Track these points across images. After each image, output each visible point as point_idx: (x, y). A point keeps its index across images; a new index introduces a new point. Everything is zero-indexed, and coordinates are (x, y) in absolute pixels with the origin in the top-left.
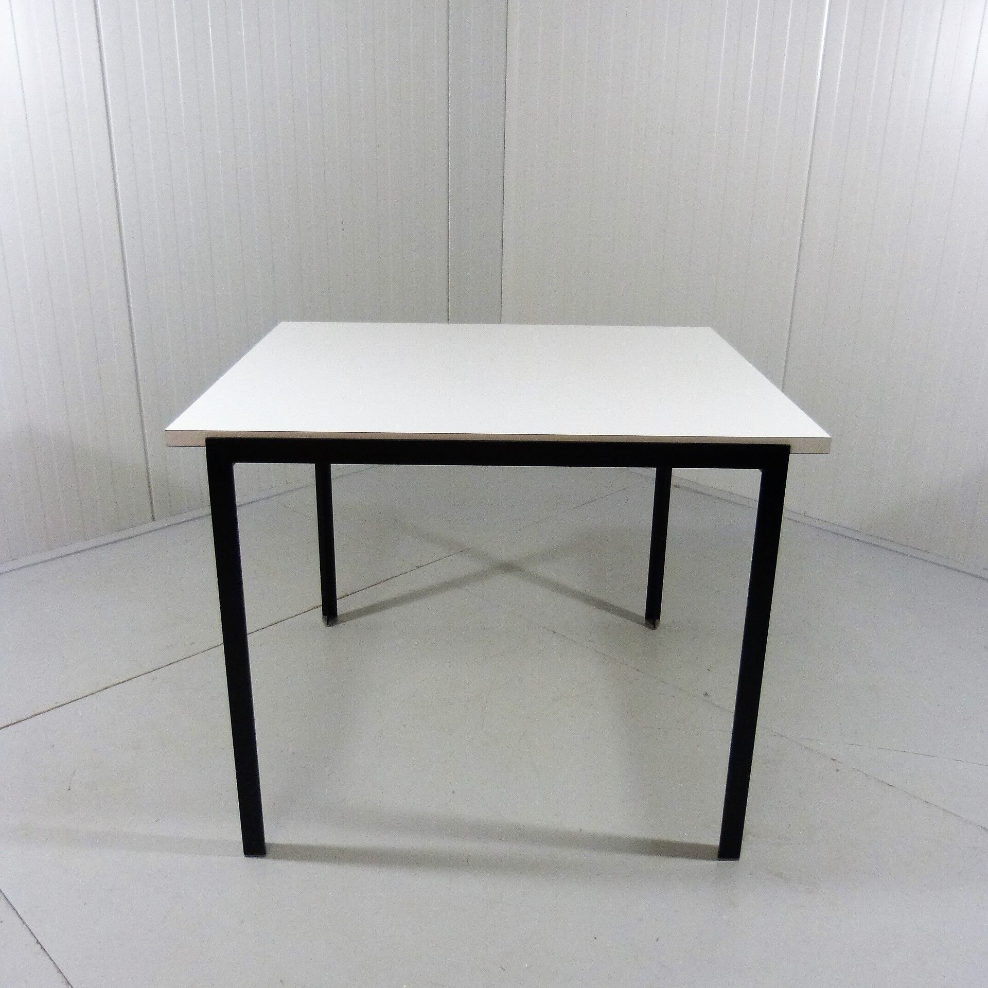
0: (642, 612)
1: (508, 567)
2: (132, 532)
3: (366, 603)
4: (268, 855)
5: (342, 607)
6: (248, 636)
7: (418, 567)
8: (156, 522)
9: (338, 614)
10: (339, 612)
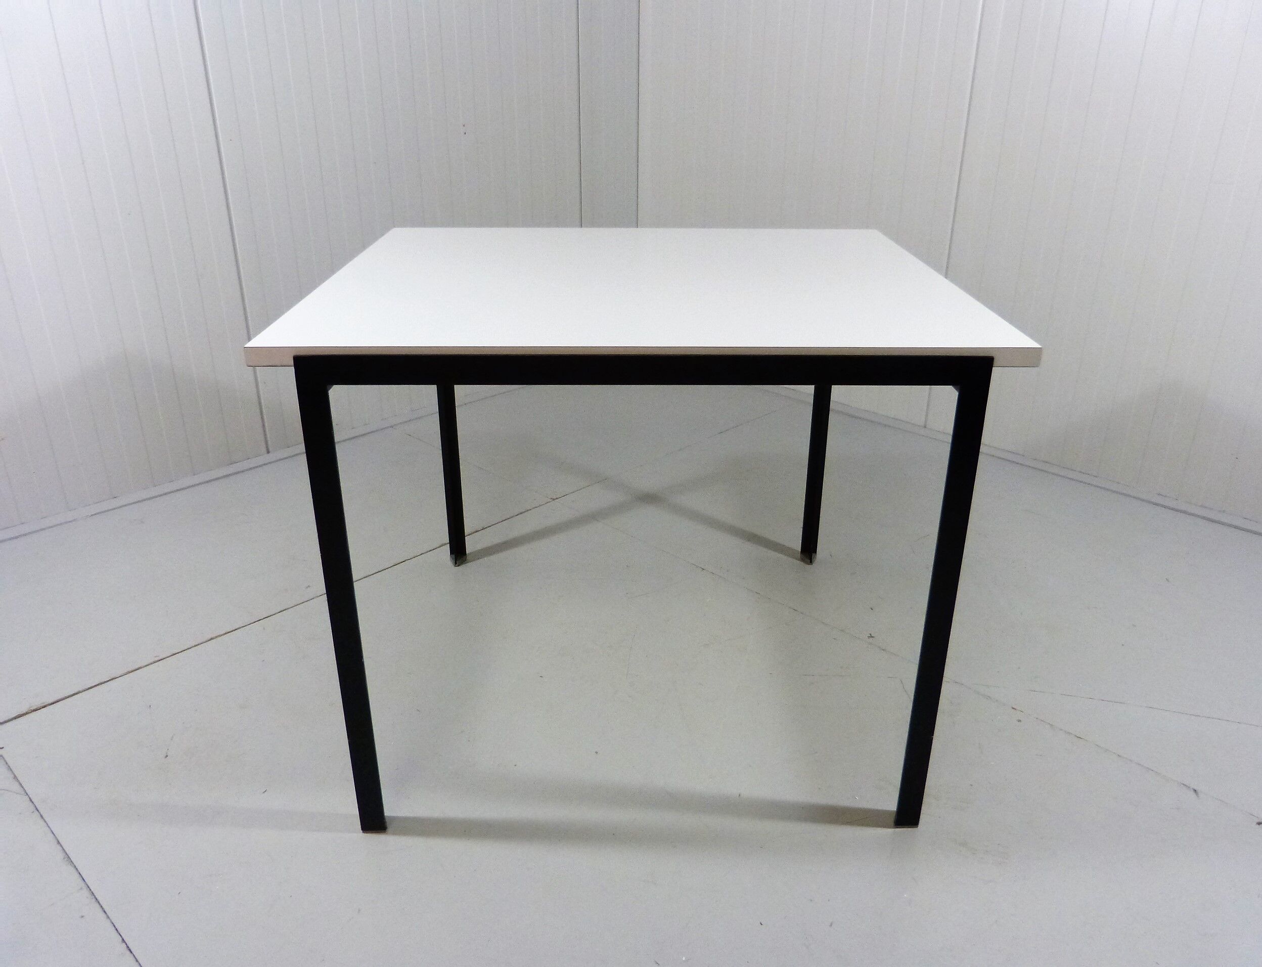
0: (797, 545)
1: (649, 498)
2: (246, 465)
3: (497, 540)
4: (389, 830)
5: (471, 544)
7: (554, 499)
8: (271, 455)
9: (467, 552)
10: (469, 549)
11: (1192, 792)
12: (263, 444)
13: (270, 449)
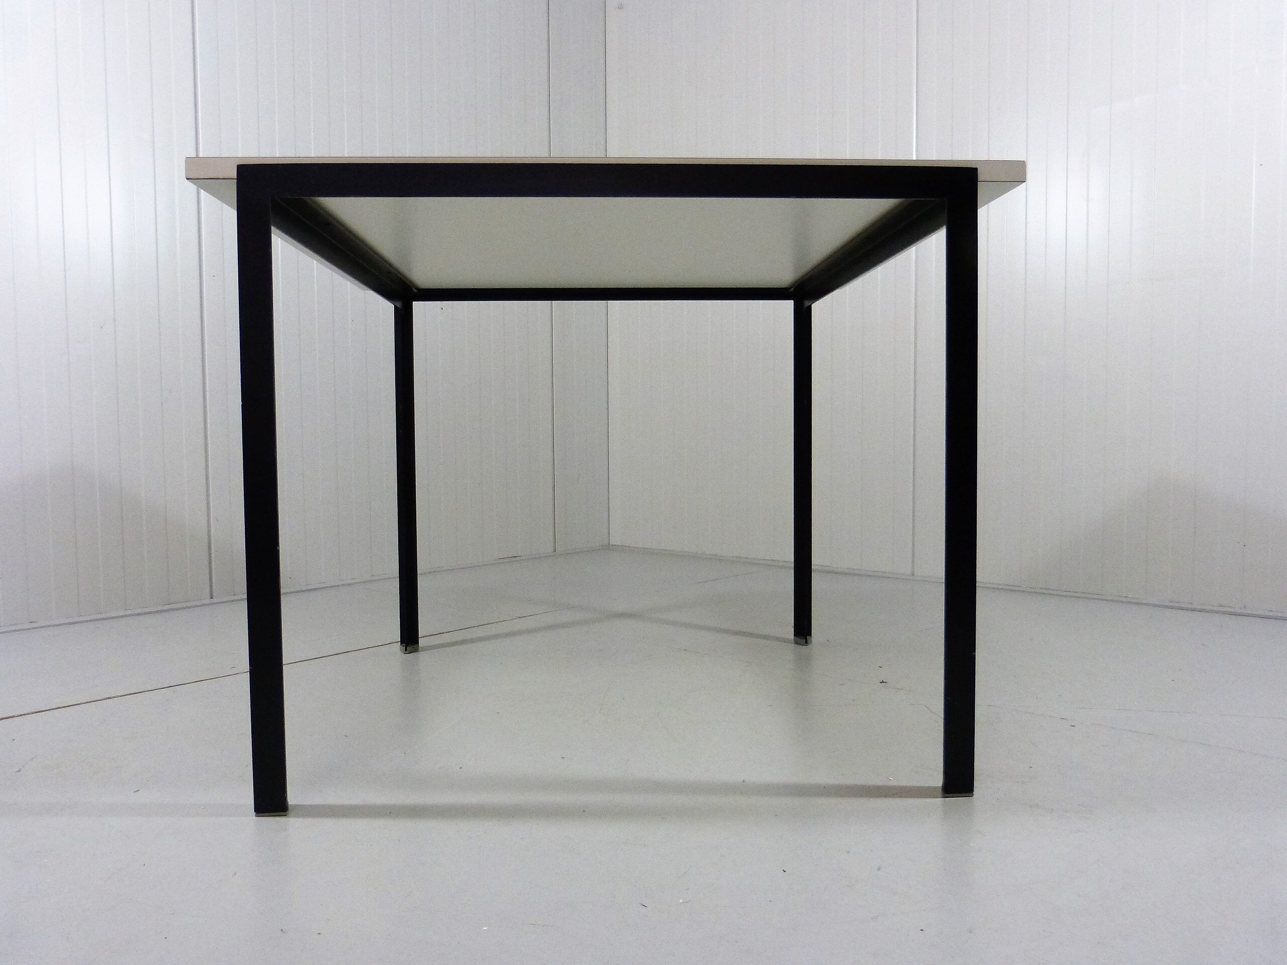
0: (789, 635)
1: (625, 615)
3: (453, 639)
8: (213, 598)
9: (421, 645)
12: (208, 590)
13: (213, 594)
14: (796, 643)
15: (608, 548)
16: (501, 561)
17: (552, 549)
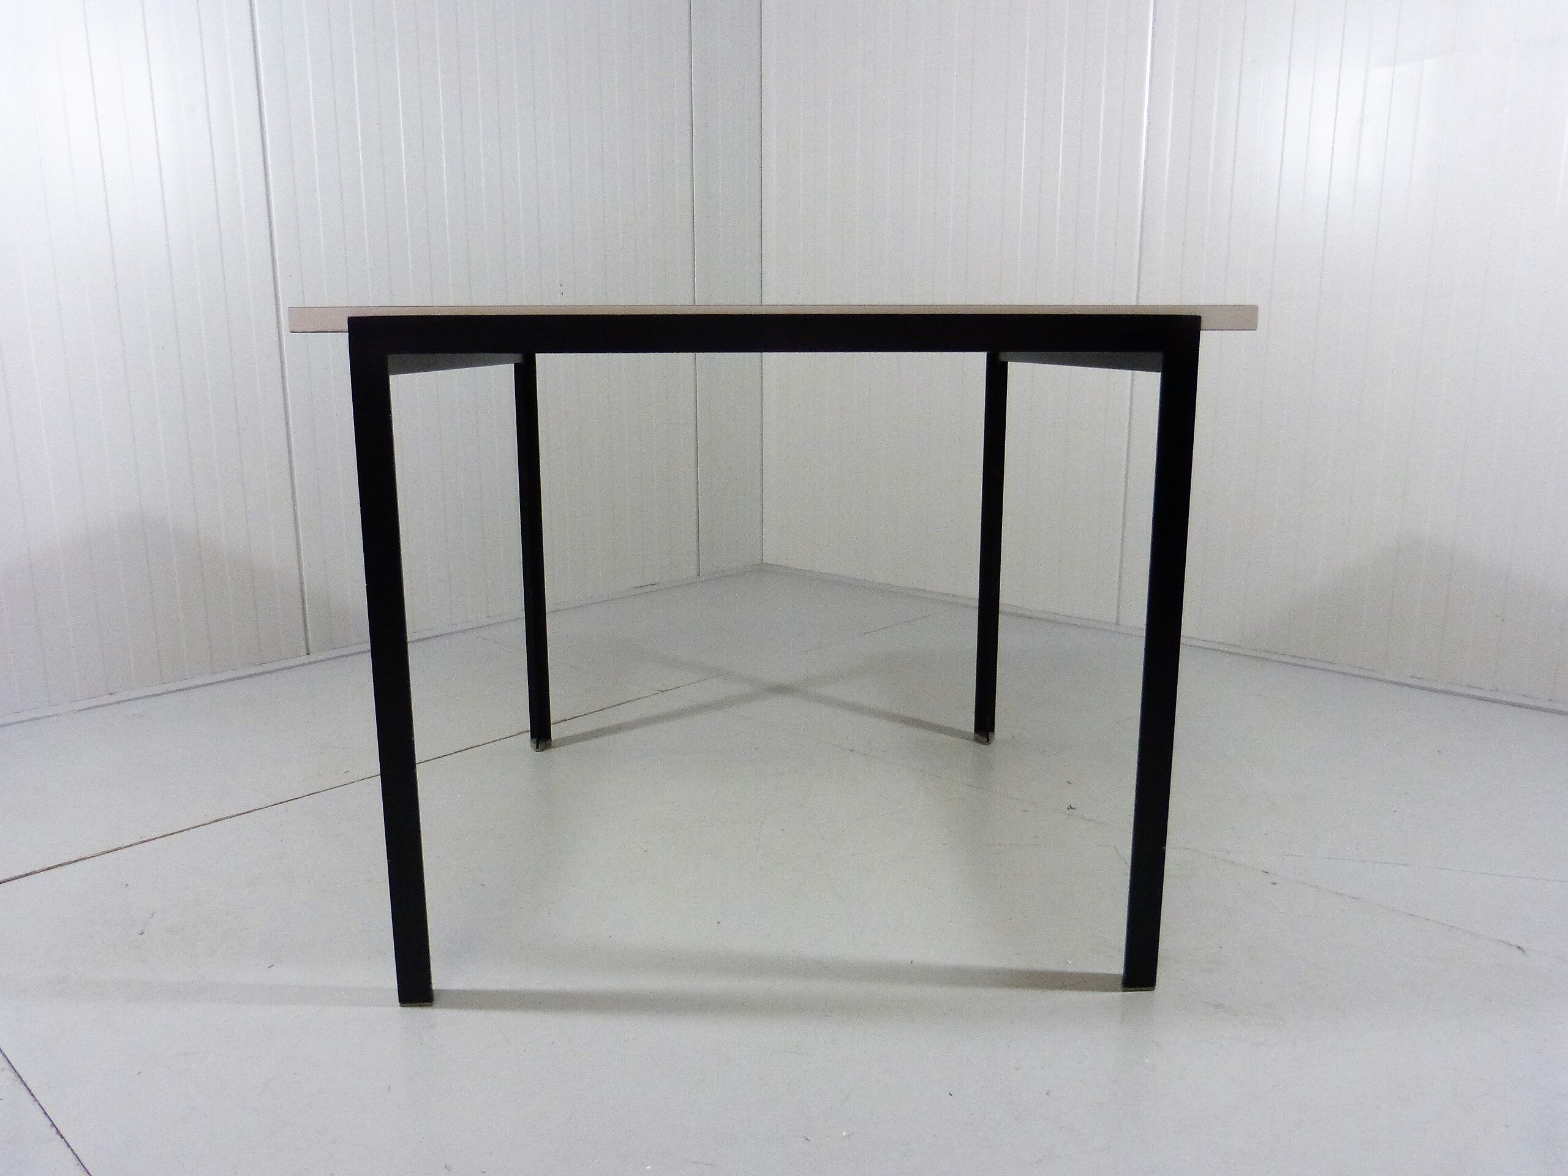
1: (782, 690)
2: (277, 665)
3: (589, 728)
4: (437, 1003)
5: (556, 732)
6: (417, 765)
8: (312, 655)
9: (553, 738)
10: (554, 736)
11: (1516, 949)
12: (303, 644)
13: (311, 649)
14: (976, 740)
15: (761, 569)
16: (638, 591)
17: (695, 573)
